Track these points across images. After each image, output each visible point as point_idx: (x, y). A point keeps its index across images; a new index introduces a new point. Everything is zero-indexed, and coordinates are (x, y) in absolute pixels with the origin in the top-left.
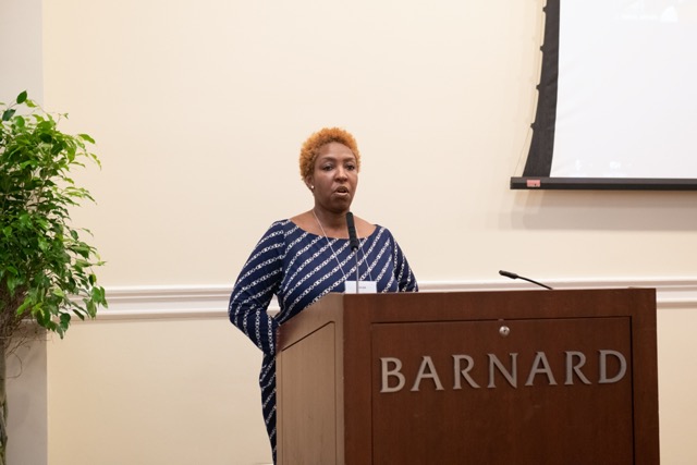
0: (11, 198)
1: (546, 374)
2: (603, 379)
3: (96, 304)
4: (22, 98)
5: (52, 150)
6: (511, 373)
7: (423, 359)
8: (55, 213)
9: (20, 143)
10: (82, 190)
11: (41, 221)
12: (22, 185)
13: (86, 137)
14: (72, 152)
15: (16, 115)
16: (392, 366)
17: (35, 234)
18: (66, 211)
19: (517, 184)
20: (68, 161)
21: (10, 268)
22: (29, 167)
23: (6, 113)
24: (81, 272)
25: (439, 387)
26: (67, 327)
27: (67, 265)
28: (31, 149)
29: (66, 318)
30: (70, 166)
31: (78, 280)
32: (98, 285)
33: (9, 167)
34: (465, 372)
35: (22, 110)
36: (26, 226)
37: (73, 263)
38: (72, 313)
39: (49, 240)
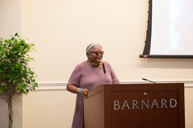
0: (14, 60)
1: (156, 105)
2: (171, 106)
3: (35, 87)
4: (16, 35)
5: (24, 48)
6: (147, 105)
7: (124, 101)
8: (25, 64)
9: (16, 46)
10: (32, 58)
11: (21, 66)
12: (16, 57)
13: (33, 44)
14: (29, 48)
15: (15, 39)
16: (117, 103)
17: (20, 69)
18: (27, 63)
19: (141, 57)
20: (28, 51)
21: (14, 78)
22: (18, 52)
23: (12, 38)
24: (31, 79)
25: (129, 108)
26: (28, 92)
27: (28, 77)
28: (19, 47)
29: (28, 90)
30: (28, 52)
31: (31, 81)
32: (36, 82)
33: (13, 52)
34: (135, 105)
35: (16, 38)
36: (17, 67)
37: (29, 76)
38: (29, 89)
39: (23, 71)
